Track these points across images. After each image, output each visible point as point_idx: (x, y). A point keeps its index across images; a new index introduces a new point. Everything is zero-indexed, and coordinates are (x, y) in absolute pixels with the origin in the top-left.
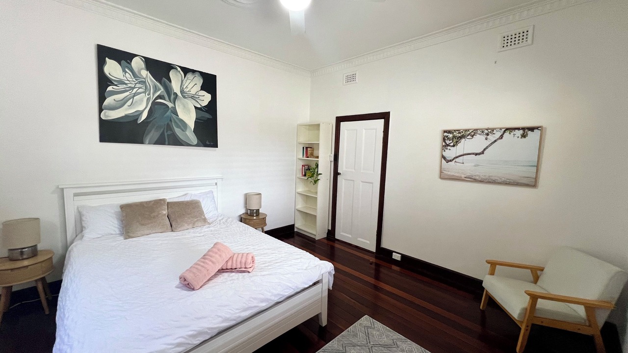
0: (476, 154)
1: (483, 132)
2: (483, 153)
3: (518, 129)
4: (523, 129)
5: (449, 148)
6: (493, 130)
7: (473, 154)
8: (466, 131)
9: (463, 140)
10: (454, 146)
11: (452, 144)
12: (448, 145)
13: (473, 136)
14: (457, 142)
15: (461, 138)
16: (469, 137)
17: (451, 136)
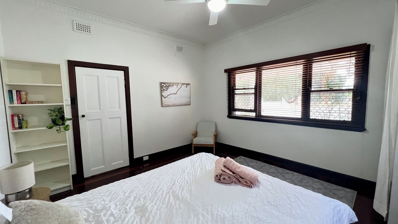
0: (175, 94)
1: (176, 84)
2: (176, 93)
3: (185, 84)
4: (186, 84)
5: (165, 91)
6: (179, 83)
7: (173, 94)
8: (170, 83)
9: (170, 88)
10: (166, 90)
11: (166, 89)
12: (164, 90)
13: (173, 86)
14: (167, 88)
15: (169, 86)
16: (172, 86)
17: (165, 85)
